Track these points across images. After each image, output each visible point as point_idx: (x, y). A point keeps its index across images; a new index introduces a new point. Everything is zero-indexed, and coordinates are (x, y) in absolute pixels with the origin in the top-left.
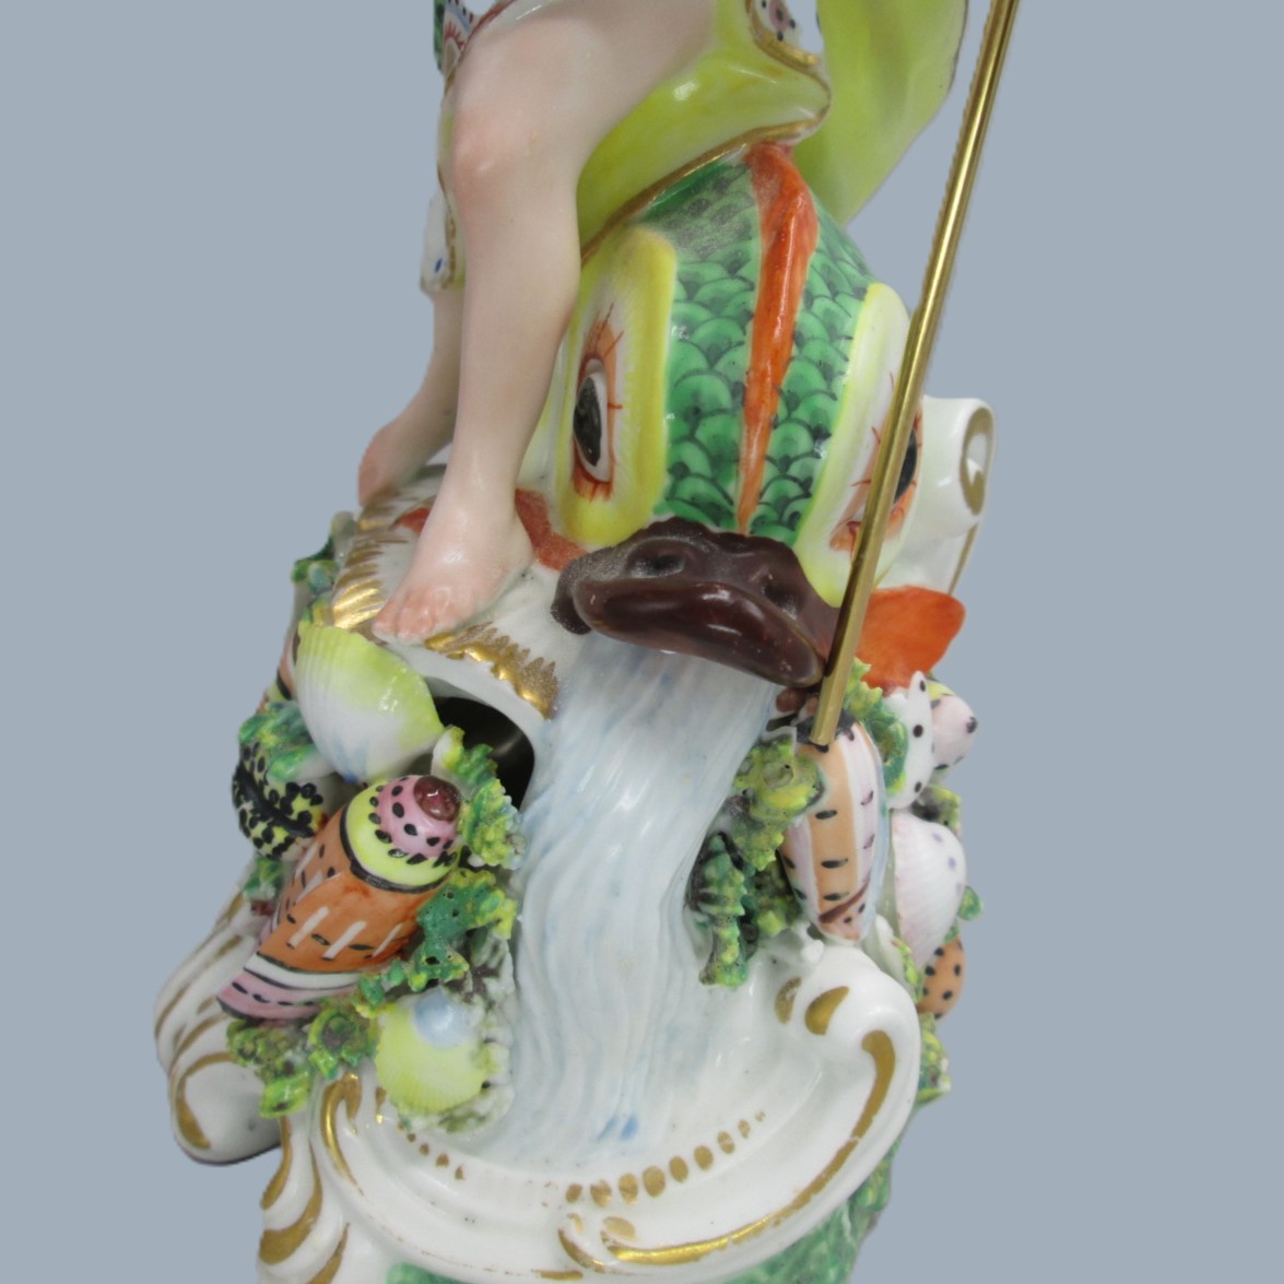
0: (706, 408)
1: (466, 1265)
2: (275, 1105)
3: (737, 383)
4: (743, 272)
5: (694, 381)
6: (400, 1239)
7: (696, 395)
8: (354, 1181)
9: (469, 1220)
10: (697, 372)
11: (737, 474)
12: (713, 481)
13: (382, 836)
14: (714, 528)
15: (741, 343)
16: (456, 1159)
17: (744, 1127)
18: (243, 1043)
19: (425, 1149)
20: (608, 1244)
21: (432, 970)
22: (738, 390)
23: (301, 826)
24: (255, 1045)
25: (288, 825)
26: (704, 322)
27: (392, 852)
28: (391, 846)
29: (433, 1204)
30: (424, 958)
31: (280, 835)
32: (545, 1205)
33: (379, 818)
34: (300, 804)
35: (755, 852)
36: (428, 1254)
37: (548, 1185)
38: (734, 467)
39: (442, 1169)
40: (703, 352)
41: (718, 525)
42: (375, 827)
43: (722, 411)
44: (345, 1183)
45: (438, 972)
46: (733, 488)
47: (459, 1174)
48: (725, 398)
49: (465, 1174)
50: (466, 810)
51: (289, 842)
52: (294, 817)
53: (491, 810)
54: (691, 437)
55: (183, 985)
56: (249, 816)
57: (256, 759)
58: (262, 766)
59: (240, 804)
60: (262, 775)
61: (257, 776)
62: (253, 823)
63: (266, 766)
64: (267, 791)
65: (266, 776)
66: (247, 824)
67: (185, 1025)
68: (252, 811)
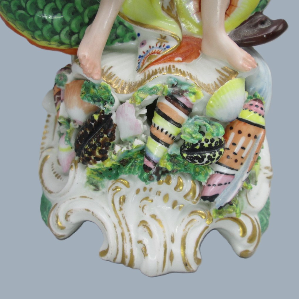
25: (222, 146)
31: (222, 150)
34: (222, 139)
55: (163, 243)
56: (212, 155)
57: (203, 141)
58: (207, 141)
59: (205, 156)
60: (209, 142)
61: (206, 145)
62: (214, 155)
63: (209, 139)
64: (213, 144)
65: (212, 140)
66: (213, 157)
67: (171, 250)
68: (210, 154)
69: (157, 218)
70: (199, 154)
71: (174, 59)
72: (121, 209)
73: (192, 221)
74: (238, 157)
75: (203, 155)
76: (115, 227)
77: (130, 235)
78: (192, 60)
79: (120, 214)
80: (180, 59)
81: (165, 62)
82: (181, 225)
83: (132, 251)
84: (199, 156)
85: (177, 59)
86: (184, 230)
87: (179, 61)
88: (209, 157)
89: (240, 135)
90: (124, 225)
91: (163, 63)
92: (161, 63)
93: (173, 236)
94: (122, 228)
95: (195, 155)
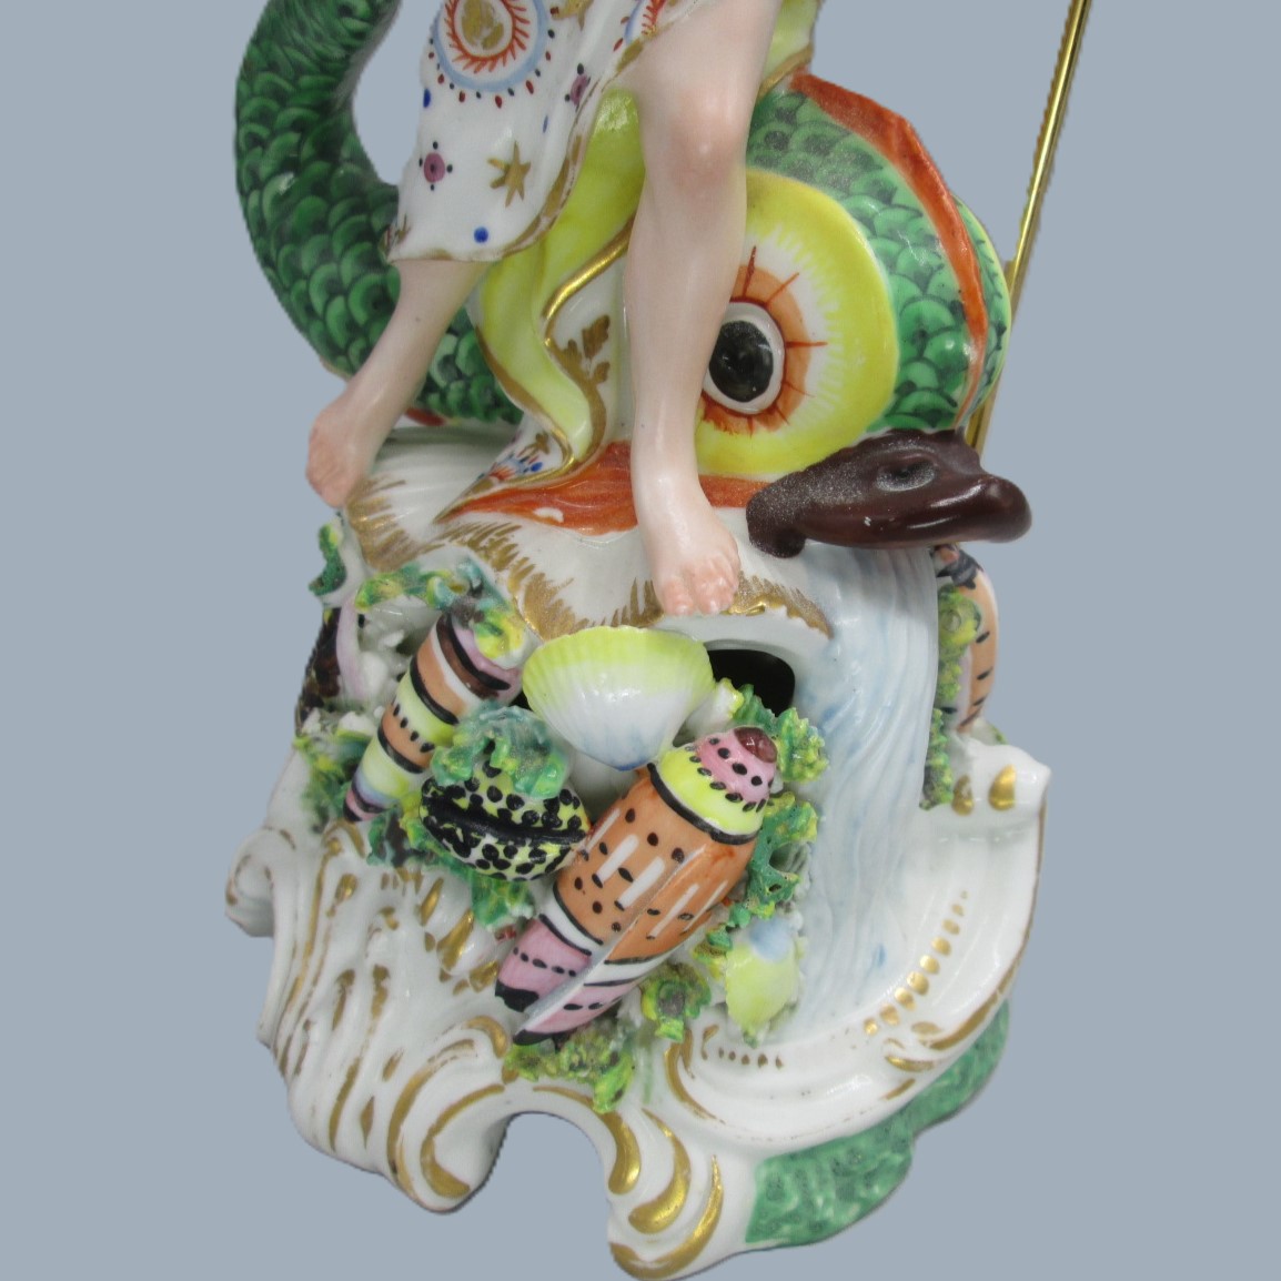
0: (930, 330)
1: (829, 1127)
2: (612, 1096)
3: (953, 302)
4: (898, 199)
5: (912, 308)
6: (770, 1140)
7: (919, 319)
8: (713, 1117)
9: (805, 1093)
10: (913, 300)
11: (966, 379)
12: (939, 391)
13: (732, 797)
14: (928, 430)
15: (940, 267)
16: (771, 1053)
17: (957, 910)
18: (570, 1058)
19: (745, 1060)
20: (929, 1044)
21: (778, 896)
22: (955, 308)
23: (574, 831)
24: (579, 1053)
25: (556, 837)
26: (899, 253)
27: (746, 808)
28: (744, 803)
29: (772, 1098)
30: (767, 889)
31: (552, 850)
32: (854, 1047)
33: (722, 784)
34: (565, 813)
35: (946, 688)
36: (796, 1137)
37: (847, 1031)
38: (963, 374)
39: (765, 1067)
40: (910, 279)
41: (933, 426)
42: (723, 793)
43: (946, 329)
44: (709, 1124)
45: (782, 895)
46: (958, 394)
47: (778, 1063)
48: (946, 318)
49: (783, 1060)
50: (781, 746)
51: (564, 853)
52: (564, 826)
53: (801, 736)
54: (920, 357)
55: (350, 1062)
56: (501, 848)
57: (482, 792)
58: (495, 795)
59: (477, 842)
60: (502, 804)
61: (491, 808)
62: (511, 852)
63: (506, 792)
64: (517, 816)
65: (515, 802)
66: (502, 856)
67: (372, 1099)
68: (499, 843)
69: (385, 983)
70: (460, 825)
71: (534, 509)
72: (332, 912)
73: (468, 1043)
74: (604, 897)
75: (474, 835)
76: (294, 951)
77: (310, 995)
78: (606, 531)
79: (323, 922)
80: (558, 515)
81: (507, 511)
82: (437, 1039)
83: (289, 1040)
84: (459, 832)
85: (543, 512)
86: (431, 1060)
87: (551, 521)
88: (489, 850)
89: (627, 825)
90: (314, 961)
91: (502, 511)
92: (495, 510)
93: (396, 1058)
94: (306, 966)
95: (447, 826)
